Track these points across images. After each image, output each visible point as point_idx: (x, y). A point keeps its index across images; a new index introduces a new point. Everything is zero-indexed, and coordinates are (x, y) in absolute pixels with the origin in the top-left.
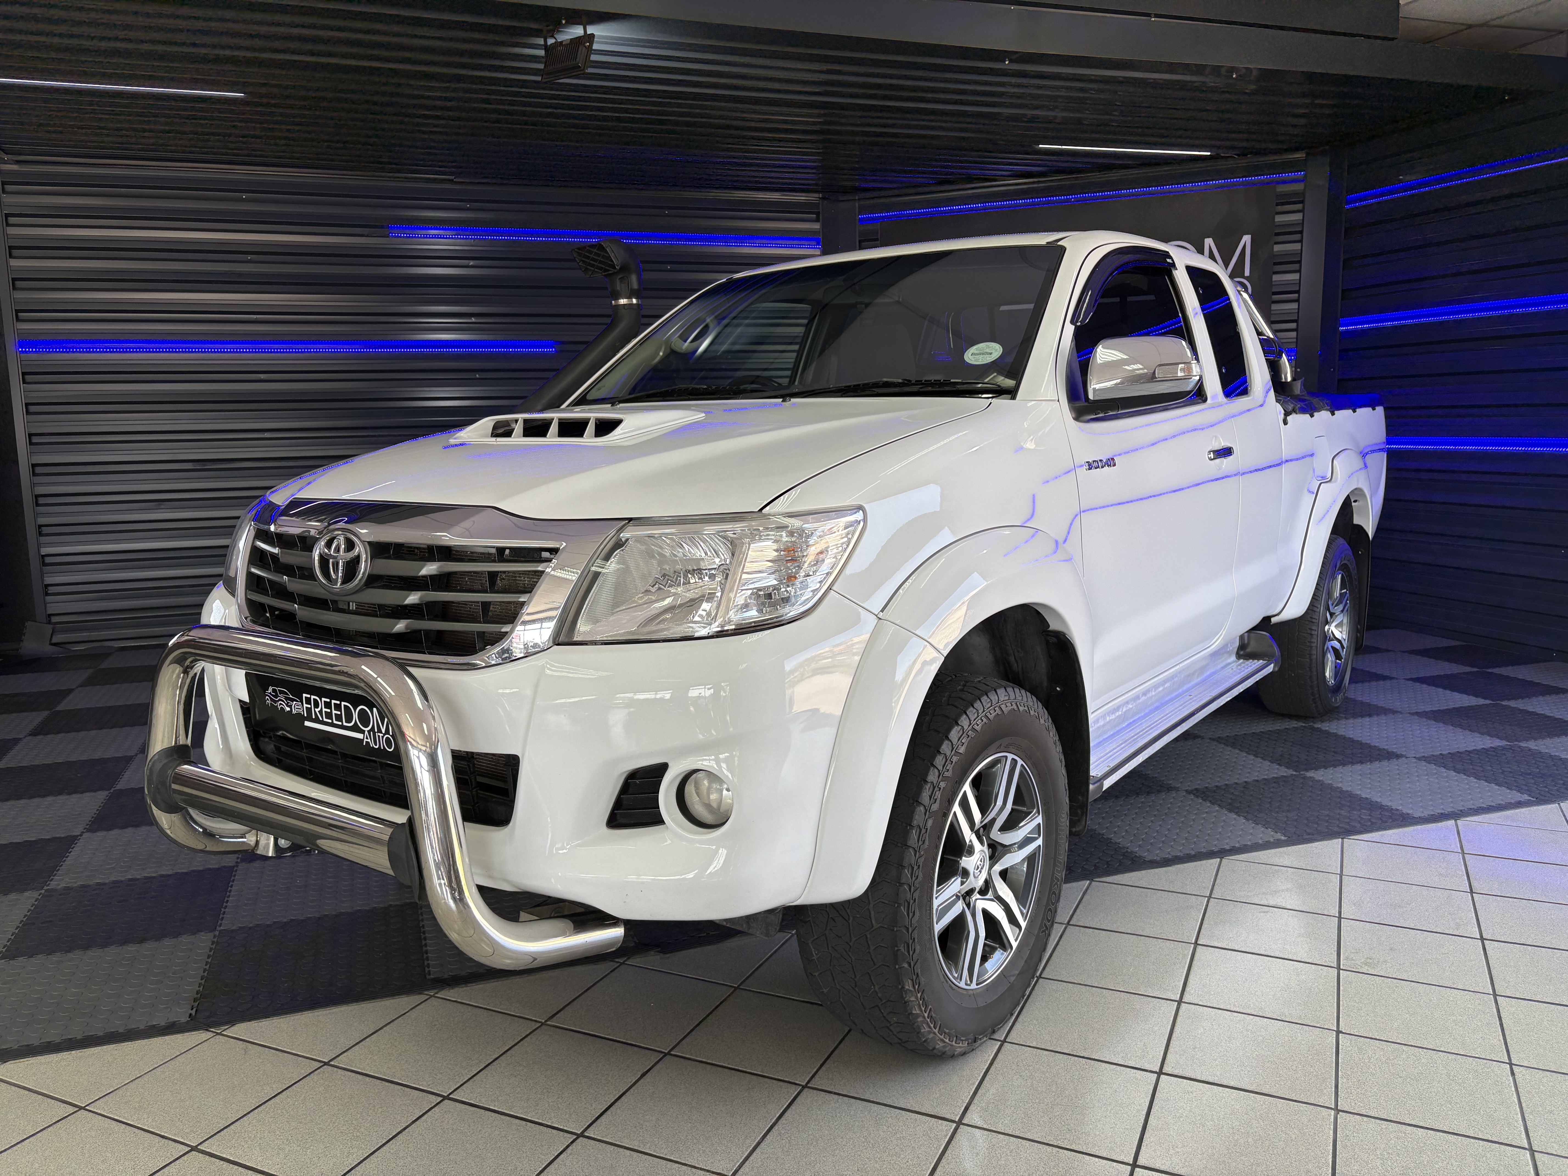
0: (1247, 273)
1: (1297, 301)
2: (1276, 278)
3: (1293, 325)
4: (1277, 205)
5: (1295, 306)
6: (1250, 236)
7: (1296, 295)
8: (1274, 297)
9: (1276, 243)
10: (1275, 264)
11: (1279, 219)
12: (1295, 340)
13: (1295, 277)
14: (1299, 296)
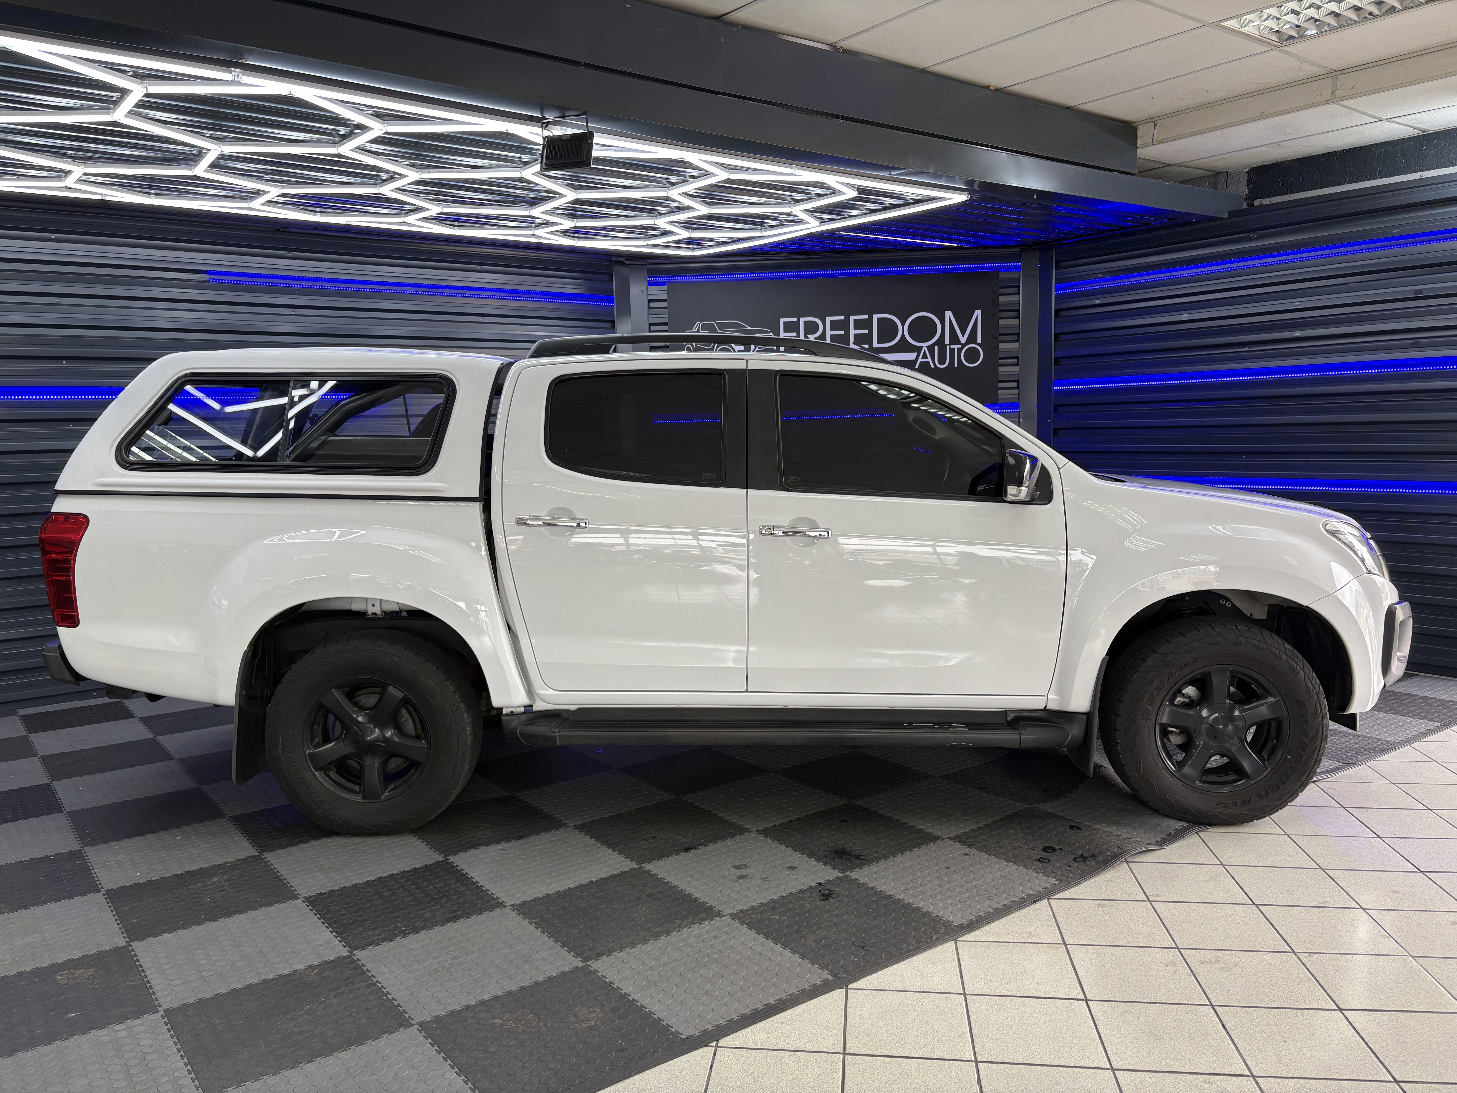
0: (979, 341)
1: (1017, 364)
2: (1001, 346)
3: (1015, 384)
4: (1001, 287)
5: (1016, 368)
6: (980, 311)
7: (1016, 360)
8: (1000, 361)
9: (1001, 318)
10: (1000, 335)
11: (1002, 299)
12: (1017, 396)
13: (1015, 345)
14: (1018, 361)
